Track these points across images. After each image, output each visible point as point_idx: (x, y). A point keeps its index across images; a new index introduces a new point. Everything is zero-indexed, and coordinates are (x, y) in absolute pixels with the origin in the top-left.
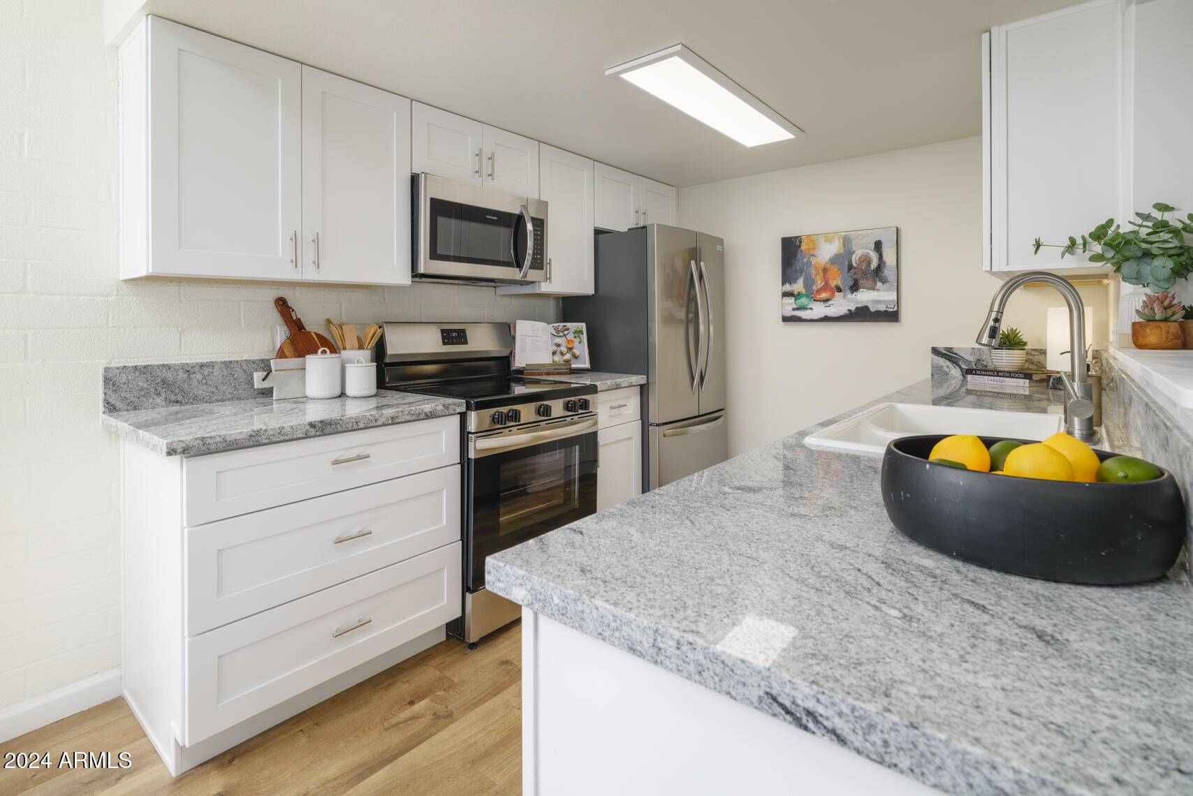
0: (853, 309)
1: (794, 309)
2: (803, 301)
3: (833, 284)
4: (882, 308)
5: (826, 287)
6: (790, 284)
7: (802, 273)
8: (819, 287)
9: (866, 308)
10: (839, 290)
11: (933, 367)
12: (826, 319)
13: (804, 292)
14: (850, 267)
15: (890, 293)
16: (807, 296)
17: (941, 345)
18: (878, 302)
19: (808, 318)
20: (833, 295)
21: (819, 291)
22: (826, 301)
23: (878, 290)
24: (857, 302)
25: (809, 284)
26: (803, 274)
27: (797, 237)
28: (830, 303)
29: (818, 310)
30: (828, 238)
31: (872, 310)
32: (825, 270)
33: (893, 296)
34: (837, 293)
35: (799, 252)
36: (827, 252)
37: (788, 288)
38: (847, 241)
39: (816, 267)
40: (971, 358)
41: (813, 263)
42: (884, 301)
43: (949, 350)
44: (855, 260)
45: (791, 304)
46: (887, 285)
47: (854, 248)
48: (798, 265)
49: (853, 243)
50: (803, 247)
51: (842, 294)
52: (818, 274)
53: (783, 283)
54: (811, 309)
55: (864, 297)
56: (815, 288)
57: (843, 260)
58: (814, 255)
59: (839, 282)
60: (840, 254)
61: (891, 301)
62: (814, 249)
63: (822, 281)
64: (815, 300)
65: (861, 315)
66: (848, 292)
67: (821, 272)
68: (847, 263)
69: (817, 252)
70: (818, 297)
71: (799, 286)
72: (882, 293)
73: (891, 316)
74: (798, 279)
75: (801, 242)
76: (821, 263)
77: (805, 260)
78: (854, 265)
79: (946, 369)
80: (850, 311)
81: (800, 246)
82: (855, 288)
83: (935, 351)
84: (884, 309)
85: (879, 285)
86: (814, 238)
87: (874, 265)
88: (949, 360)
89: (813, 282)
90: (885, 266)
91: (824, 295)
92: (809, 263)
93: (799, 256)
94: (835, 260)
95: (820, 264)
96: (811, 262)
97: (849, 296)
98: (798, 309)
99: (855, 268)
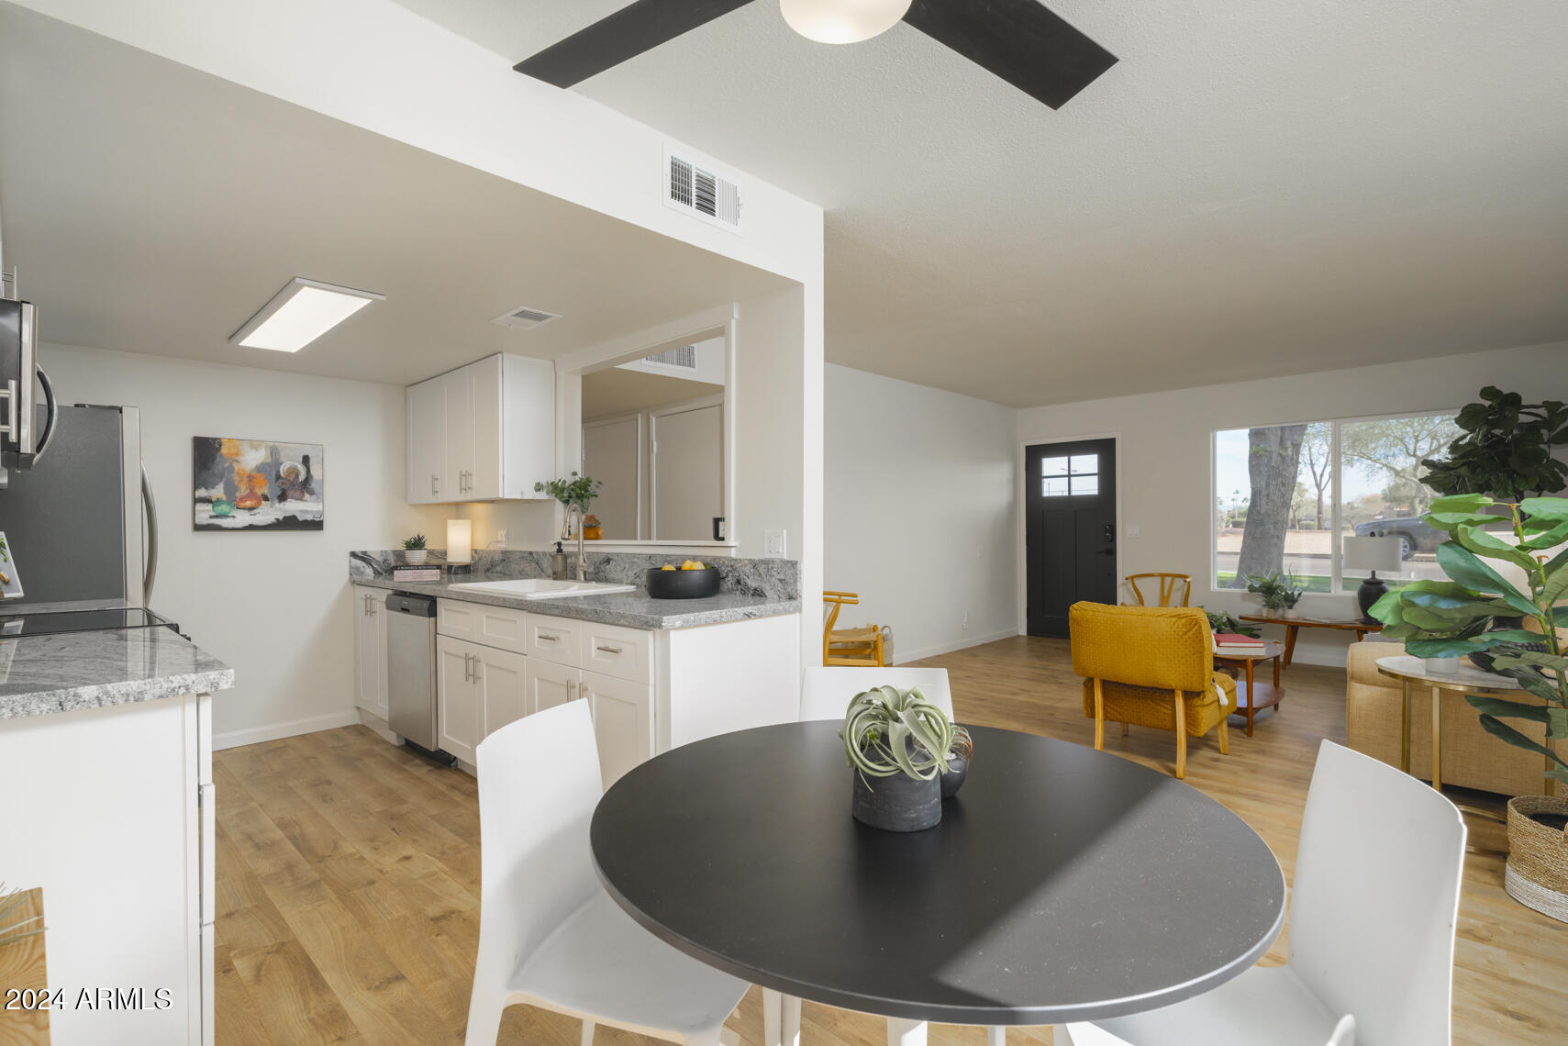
0: (281, 518)
1: (211, 517)
2: (224, 508)
3: (259, 492)
4: (310, 517)
5: (251, 495)
6: (206, 488)
7: (222, 478)
8: (244, 494)
9: (294, 517)
10: (266, 499)
11: (351, 567)
12: (251, 528)
13: (224, 498)
14: (278, 477)
15: (317, 504)
16: (229, 504)
17: (358, 549)
18: (306, 512)
19: (231, 526)
20: (259, 504)
21: (243, 499)
22: (251, 509)
23: (305, 501)
24: (285, 512)
25: (230, 490)
26: (224, 479)
27: (216, 439)
28: (255, 511)
29: (243, 518)
30: (255, 445)
31: (300, 519)
32: (250, 478)
33: (321, 509)
34: (263, 502)
35: (218, 455)
36: (252, 459)
37: (202, 493)
38: (274, 451)
39: (239, 474)
40: (380, 559)
41: (236, 468)
42: (312, 512)
43: (365, 553)
44: (283, 470)
45: (208, 511)
46: (313, 497)
47: (282, 459)
48: (218, 469)
49: (282, 454)
50: (224, 450)
51: (269, 502)
52: (241, 481)
53: (196, 487)
54: (233, 517)
55: (292, 507)
56: (238, 494)
57: (269, 469)
58: (237, 461)
59: (265, 491)
60: (266, 464)
61: (317, 512)
62: (237, 454)
63: (246, 489)
64: (238, 508)
65: (290, 523)
66: (276, 501)
67: (245, 479)
68: (274, 473)
69: (240, 458)
70: (242, 505)
71: (218, 492)
72: (309, 504)
73: (316, 525)
74: (217, 484)
75: (220, 445)
76: (247, 469)
77: (226, 465)
78: (282, 475)
79: (362, 569)
80: (277, 519)
81: (219, 449)
82: (282, 497)
83: (353, 555)
84: (311, 518)
85: (307, 496)
86: (237, 443)
87: (302, 477)
88: (365, 562)
89: (236, 489)
90: (312, 479)
91: (248, 503)
92: (231, 469)
93: (218, 459)
94: (261, 468)
95: (244, 470)
96: (233, 468)
97: (277, 505)
98: (216, 517)
99: (283, 479)
